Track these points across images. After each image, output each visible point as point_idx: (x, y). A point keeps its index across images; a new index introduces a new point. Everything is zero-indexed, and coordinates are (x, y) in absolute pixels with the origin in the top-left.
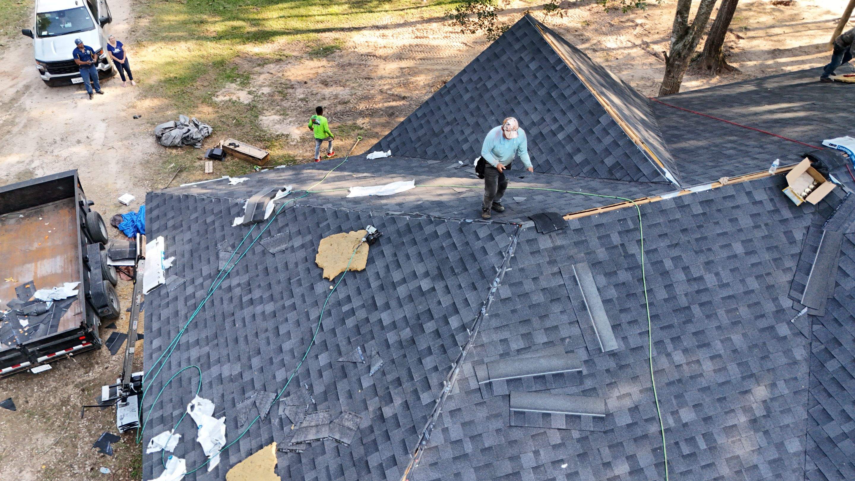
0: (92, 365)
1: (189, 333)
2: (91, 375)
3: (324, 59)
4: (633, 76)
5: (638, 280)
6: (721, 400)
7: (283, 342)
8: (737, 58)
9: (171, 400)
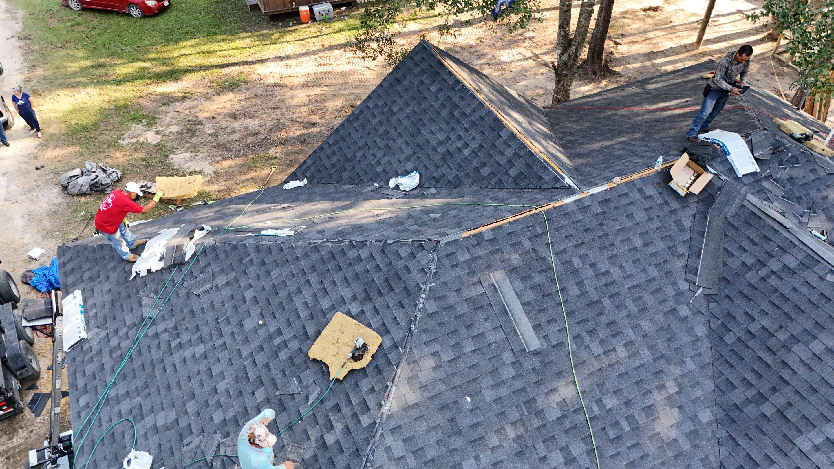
0: (15, 431)
1: (118, 386)
2: (16, 441)
3: (230, 93)
4: (527, 86)
5: (551, 281)
6: (638, 383)
7: (217, 383)
8: (617, 62)
9: (105, 457)
